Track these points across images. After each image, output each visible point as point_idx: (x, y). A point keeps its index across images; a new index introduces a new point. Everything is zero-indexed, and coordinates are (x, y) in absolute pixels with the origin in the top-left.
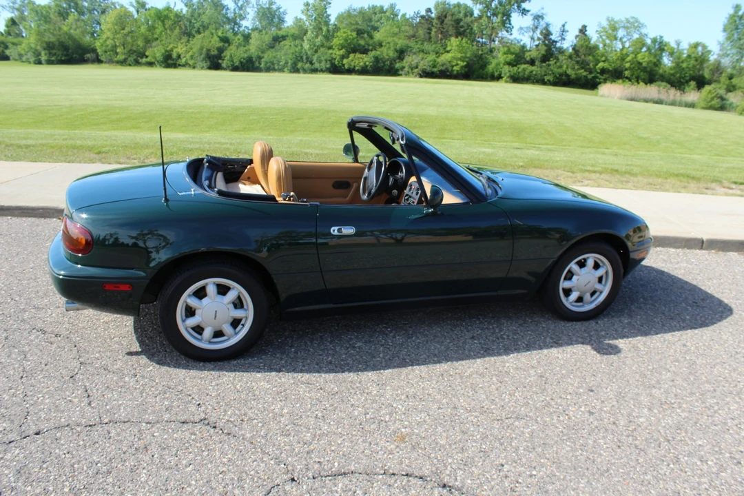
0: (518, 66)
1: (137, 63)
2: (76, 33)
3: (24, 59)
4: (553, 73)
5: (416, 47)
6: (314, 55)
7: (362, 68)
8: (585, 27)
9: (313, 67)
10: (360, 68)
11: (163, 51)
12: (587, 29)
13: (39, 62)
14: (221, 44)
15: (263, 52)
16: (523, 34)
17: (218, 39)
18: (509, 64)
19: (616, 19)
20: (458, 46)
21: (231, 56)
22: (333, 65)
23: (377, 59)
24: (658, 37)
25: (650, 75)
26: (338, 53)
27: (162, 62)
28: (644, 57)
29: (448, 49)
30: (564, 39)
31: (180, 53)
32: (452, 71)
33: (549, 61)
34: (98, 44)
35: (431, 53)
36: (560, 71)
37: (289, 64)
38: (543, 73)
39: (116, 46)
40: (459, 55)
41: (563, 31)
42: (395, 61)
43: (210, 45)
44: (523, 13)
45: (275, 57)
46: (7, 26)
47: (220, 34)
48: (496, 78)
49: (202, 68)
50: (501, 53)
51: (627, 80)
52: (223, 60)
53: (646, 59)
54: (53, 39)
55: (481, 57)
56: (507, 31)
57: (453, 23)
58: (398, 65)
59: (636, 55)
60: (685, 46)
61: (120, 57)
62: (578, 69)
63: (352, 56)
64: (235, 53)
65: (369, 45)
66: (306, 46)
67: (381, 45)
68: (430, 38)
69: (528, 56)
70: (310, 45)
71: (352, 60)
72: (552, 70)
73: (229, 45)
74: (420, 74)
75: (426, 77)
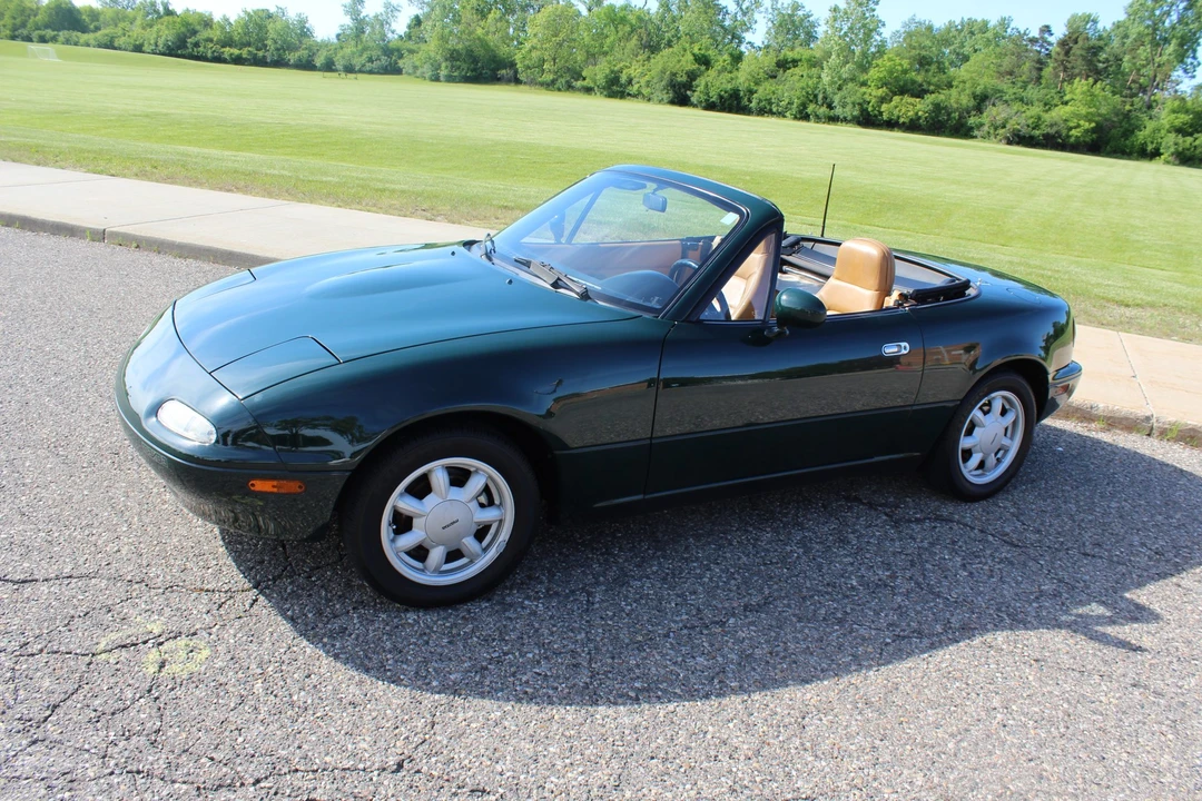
0: (1196, 135)
1: (569, 87)
2: (493, 40)
3: (418, 73)
5: (1010, 91)
6: (835, 94)
7: (911, 120)
9: (832, 113)
10: (907, 121)
11: (607, 72)
13: (436, 79)
14: (695, 67)
15: (757, 83)
17: (692, 58)
18: (1180, 131)
20: (1083, 93)
21: (707, 85)
22: (864, 111)
23: (937, 107)
26: (874, 93)
27: (604, 88)
29: (1066, 98)
31: (633, 75)
32: (1068, 137)
34: (518, 57)
35: (1036, 103)
37: (795, 105)
39: (544, 61)
40: (1084, 110)
42: (968, 112)
43: (678, 66)
45: (774, 93)
46: (409, 27)
47: (696, 51)
48: (1148, 153)
49: (661, 101)
50: (1167, 110)
52: (694, 91)
54: (460, 46)
55: (1127, 116)
56: (1186, 71)
57: (1084, 53)
58: (972, 121)
61: (548, 77)
63: (897, 99)
64: (714, 82)
65: (929, 83)
66: (826, 79)
67: (950, 86)
68: (1039, 78)
70: (832, 78)
71: (896, 107)
73: (707, 69)
74: (1008, 139)
75: (1018, 144)
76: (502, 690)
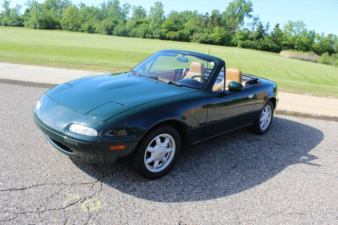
0: (245, 41)
1: (77, 30)
2: (53, 16)
3: (30, 26)
4: (261, 45)
5: (199, 30)
6: (153, 31)
8: (278, 24)
9: (153, 36)
10: (173, 38)
11: (88, 26)
12: (279, 25)
13: (36, 28)
14: (114, 24)
15: (131, 28)
16: (249, 26)
17: (113, 22)
18: (241, 39)
19: (293, 21)
20: (218, 30)
21: (117, 29)
22: (161, 36)
23: (181, 34)
24: (312, 31)
25: (307, 48)
26: (164, 30)
27: (87, 31)
28: (304, 40)
29: (214, 31)
30: (268, 30)
31: (96, 27)
32: (215, 41)
33: (259, 39)
34: (61, 22)
35: (206, 33)
36: (265, 44)
37: (142, 34)
38: (257, 45)
39: (69, 23)
40: (218, 34)
41: (268, 26)
42: (189, 35)
43: (109, 24)
44: (249, 17)
45: (136, 31)
46: (25, 12)
47: (113, 20)
48: (234, 45)
49: (104, 34)
50: (238, 34)
51: (296, 50)
52: (114, 31)
53: (305, 40)
54: (42, 18)
55: (229, 36)
56: (241, 25)
57: (217, 19)
58: (190, 37)
59: (301, 39)
60: (326, 35)
61: (70, 28)
62: (273, 44)
63: (170, 32)
64: (119, 28)
65: (178, 28)
66: (150, 27)
67: (184, 28)
68: (207, 26)
69: (250, 36)
70: (152, 26)
71: (170, 34)
72: (260, 43)
73: (117, 25)
74: (200, 42)
75: (202, 43)
76: (190, 199)
